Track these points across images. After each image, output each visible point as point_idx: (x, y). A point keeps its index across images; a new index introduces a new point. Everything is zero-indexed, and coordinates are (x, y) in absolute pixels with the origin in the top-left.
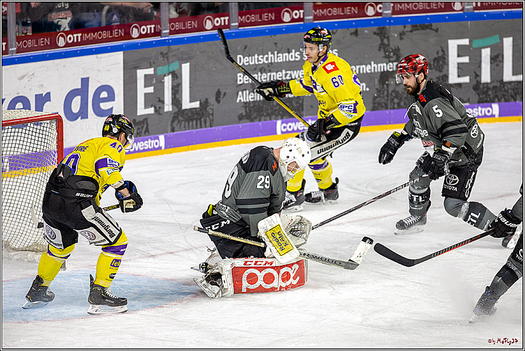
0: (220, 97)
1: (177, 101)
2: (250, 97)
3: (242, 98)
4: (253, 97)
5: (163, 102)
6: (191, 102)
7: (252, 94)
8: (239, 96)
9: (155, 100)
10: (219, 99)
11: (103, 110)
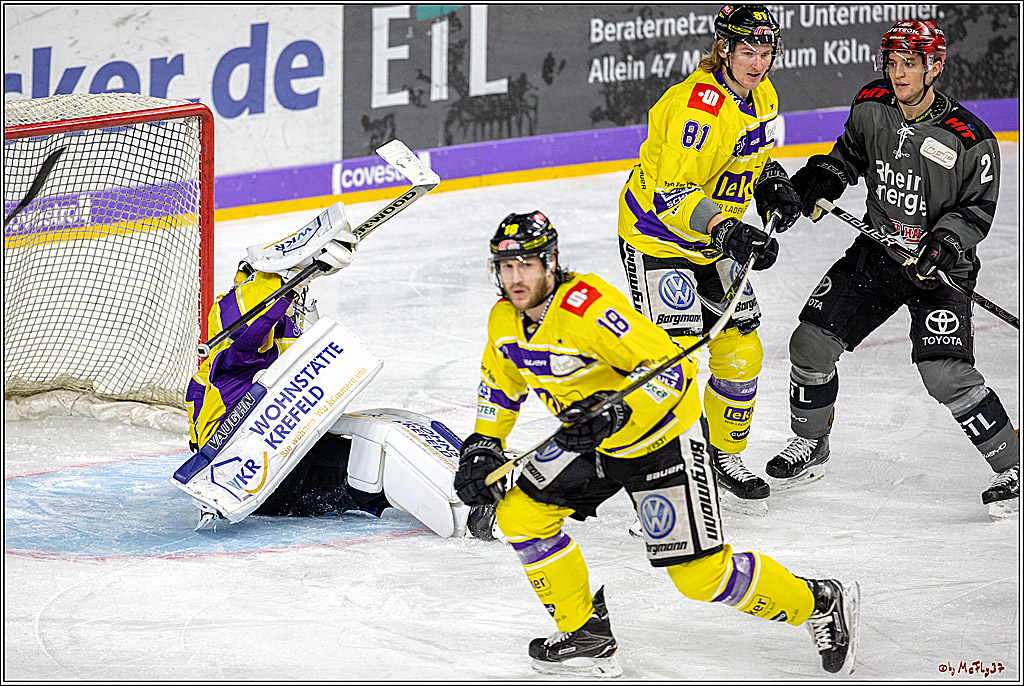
0: (551, 71)
1: (458, 77)
2: (618, 71)
3: (599, 74)
4: (624, 71)
5: (429, 80)
6: (488, 80)
7: (622, 64)
8: (593, 69)
9: (411, 74)
10: (550, 75)
11: (297, 95)
